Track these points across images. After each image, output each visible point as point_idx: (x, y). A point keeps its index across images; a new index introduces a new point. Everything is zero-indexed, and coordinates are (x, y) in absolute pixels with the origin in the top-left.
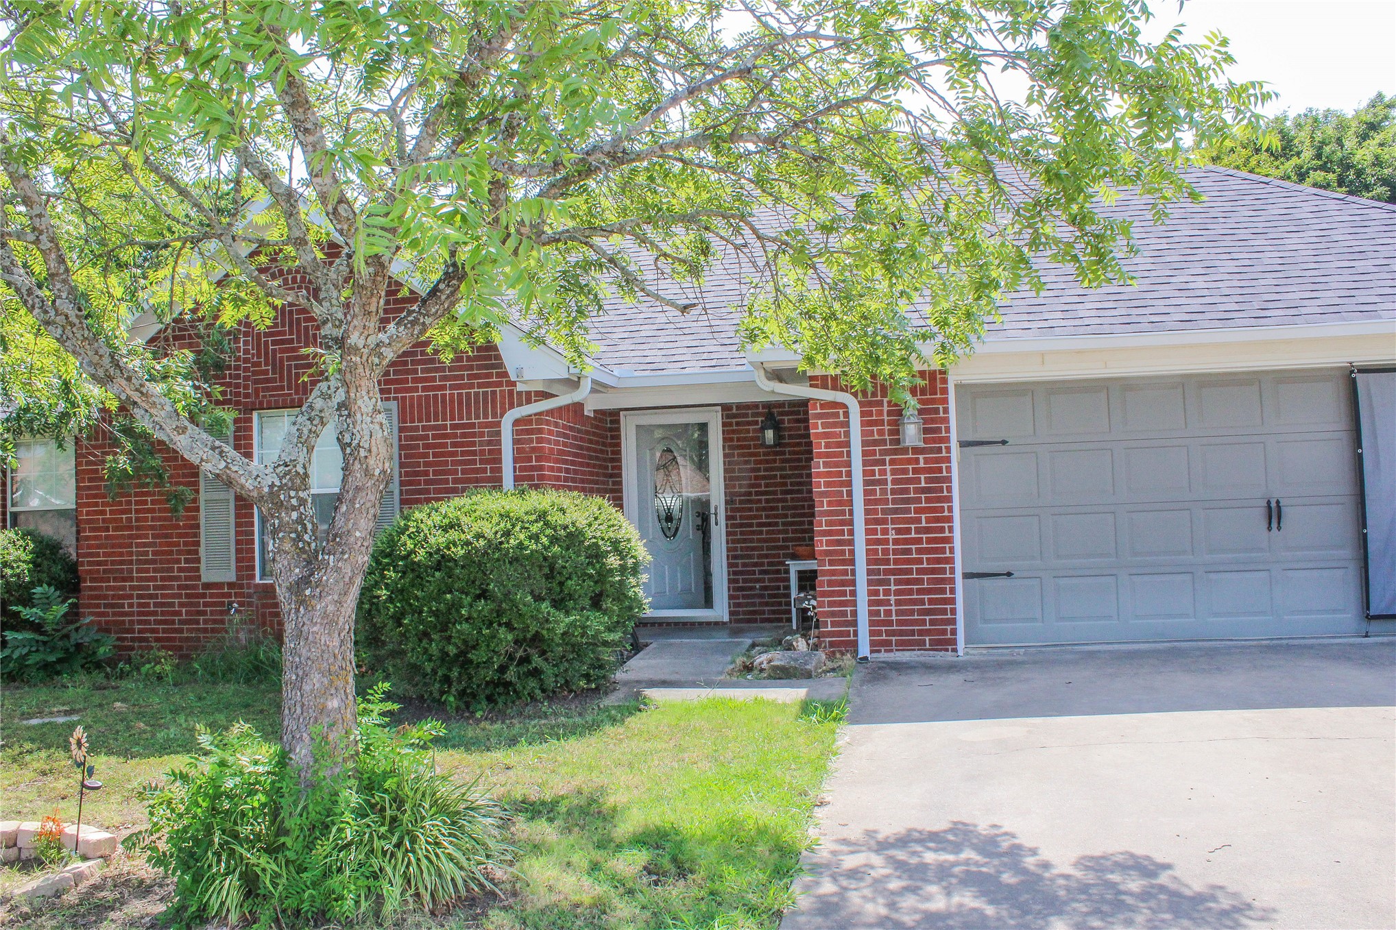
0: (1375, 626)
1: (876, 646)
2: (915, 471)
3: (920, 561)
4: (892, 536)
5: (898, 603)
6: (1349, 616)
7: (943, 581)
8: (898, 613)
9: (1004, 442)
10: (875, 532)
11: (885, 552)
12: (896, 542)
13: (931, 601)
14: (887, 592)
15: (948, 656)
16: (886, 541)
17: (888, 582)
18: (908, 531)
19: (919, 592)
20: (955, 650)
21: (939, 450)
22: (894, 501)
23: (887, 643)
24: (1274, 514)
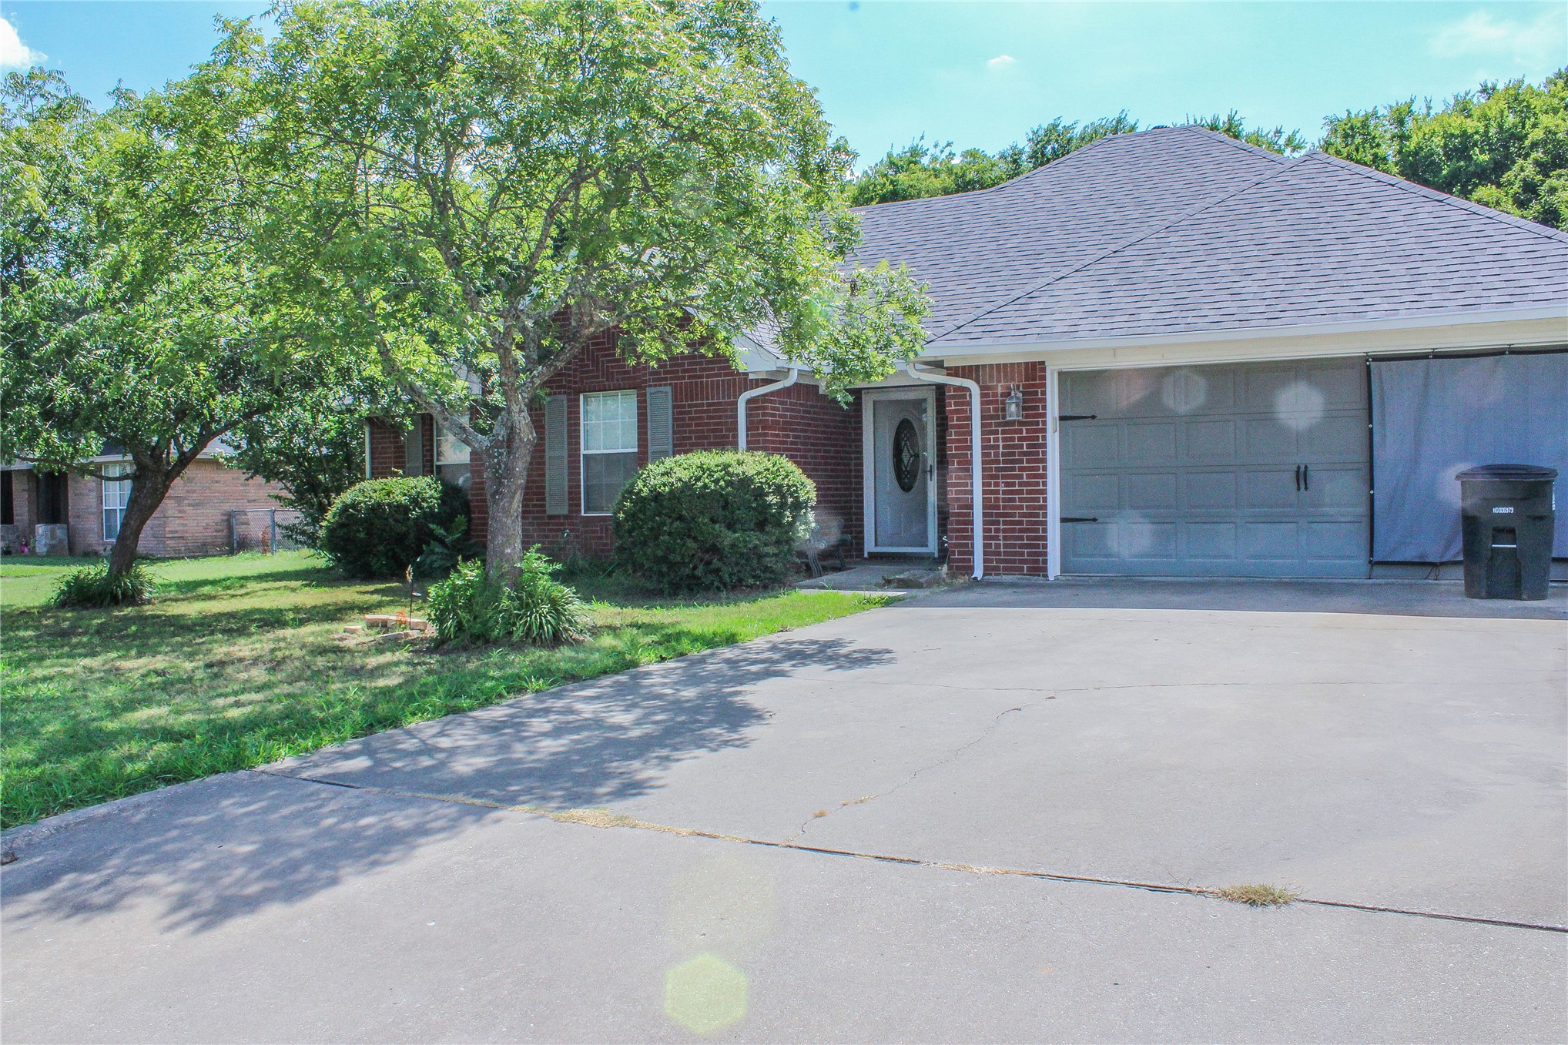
0: (1378, 570)
1: (987, 571)
2: (1020, 439)
3: (1021, 508)
4: (1002, 488)
5: (1005, 538)
6: (1361, 562)
7: (1037, 523)
8: (1005, 546)
9: (1093, 417)
10: (989, 484)
11: (997, 499)
12: (1004, 492)
13: (1028, 538)
14: (997, 530)
15: (1041, 580)
16: (997, 492)
17: (998, 523)
18: (1013, 485)
19: (1021, 530)
20: (1046, 576)
21: (1037, 423)
22: (1005, 462)
23: (996, 569)
24: (1302, 477)
